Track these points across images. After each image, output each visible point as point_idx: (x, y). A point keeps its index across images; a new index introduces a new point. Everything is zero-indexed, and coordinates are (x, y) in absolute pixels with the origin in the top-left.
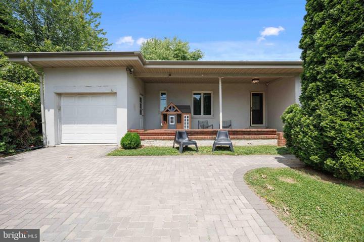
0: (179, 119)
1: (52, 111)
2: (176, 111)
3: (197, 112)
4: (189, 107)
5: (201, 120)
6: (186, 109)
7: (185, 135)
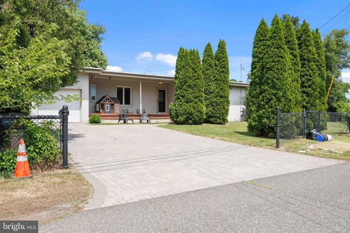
0: (112, 107)
2: (110, 101)
6: (115, 100)
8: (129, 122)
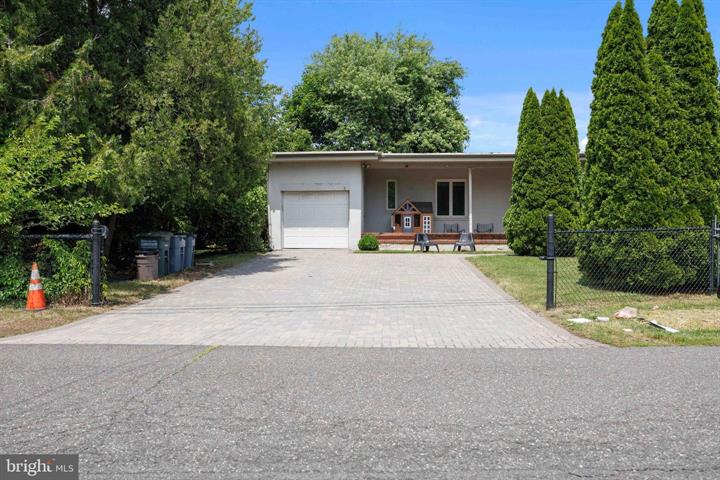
0: (417, 221)
1: (278, 212)
2: (414, 210)
3: (443, 210)
4: (429, 205)
5: (448, 223)
6: (426, 207)
7: (426, 238)
8: (432, 248)
